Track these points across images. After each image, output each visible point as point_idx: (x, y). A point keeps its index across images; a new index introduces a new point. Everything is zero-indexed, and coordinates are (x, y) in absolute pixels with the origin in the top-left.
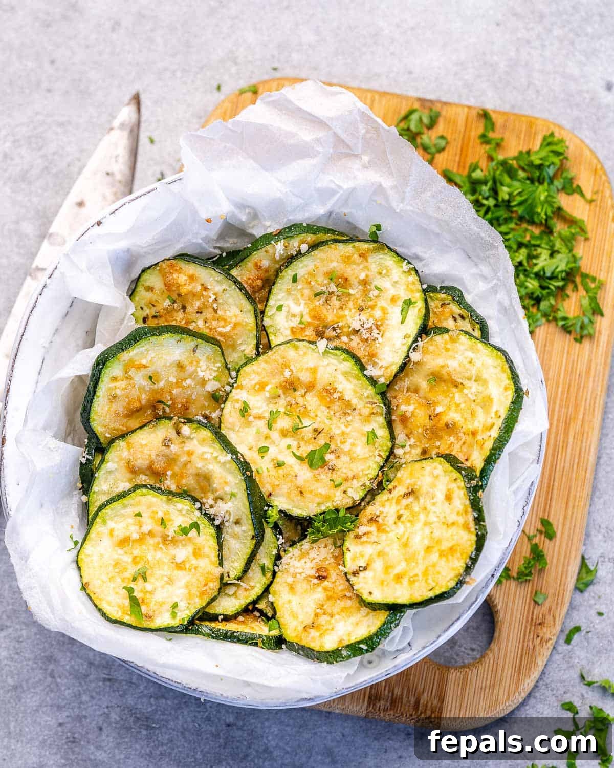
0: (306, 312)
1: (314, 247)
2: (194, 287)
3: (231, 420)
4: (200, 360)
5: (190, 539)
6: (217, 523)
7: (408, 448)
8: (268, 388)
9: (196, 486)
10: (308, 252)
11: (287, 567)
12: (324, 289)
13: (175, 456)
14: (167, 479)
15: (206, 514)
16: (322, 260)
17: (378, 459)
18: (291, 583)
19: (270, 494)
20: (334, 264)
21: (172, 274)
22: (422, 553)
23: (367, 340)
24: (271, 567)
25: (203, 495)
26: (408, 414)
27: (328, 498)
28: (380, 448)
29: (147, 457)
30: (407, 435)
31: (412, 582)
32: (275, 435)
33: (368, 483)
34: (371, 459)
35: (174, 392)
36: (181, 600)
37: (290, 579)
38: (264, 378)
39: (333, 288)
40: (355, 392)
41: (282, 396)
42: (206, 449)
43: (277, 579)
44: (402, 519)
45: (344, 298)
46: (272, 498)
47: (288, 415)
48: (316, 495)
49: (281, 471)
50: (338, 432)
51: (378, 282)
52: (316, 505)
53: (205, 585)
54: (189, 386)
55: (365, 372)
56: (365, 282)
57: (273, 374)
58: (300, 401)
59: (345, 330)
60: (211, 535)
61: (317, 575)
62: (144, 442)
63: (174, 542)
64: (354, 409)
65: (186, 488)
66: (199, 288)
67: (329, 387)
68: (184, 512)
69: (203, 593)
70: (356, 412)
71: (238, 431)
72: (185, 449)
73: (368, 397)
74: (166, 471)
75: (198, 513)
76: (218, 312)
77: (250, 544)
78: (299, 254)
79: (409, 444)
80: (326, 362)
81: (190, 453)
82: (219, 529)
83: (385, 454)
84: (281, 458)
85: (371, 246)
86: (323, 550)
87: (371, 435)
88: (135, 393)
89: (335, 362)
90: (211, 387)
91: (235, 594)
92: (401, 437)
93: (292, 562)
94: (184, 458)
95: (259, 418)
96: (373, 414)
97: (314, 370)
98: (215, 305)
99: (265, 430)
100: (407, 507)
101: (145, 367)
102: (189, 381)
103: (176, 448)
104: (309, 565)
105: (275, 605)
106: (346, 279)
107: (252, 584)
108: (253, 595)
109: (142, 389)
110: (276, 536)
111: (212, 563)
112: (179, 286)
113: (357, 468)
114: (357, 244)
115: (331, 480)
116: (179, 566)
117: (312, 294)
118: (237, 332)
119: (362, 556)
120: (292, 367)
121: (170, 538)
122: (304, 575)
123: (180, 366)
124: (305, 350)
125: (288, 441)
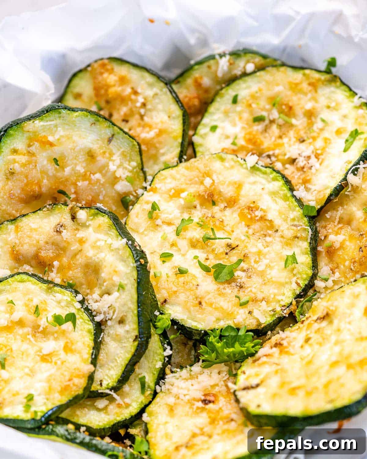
0: (241, 135)
1: (260, 68)
2: (123, 90)
3: (136, 220)
4: (114, 154)
5: (64, 332)
6: (98, 319)
7: (330, 283)
8: (183, 195)
9: (83, 281)
10: (254, 72)
11: (170, 387)
12: (264, 114)
13: (65, 244)
14: (52, 271)
15: (87, 310)
16: (268, 83)
17: (294, 286)
18: (172, 404)
19: (165, 301)
20: (279, 88)
21: (102, 74)
22: (326, 368)
23: (303, 168)
24: (152, 385)
25: (88, 291)
26: (337, 245)
27: (230, 315)
28: (299, 276)
29: (35, 242)
30: (332, 270)
31: (309, 394)
32: (183, 244)
33: (278, 309)
34: (287, 286)
35: (79, 184)
36: (39, 395)
37: (171, 400)
38: (182, 184)
39: (275, 114)
40: (280, 213)
41: (198, 207)
42: (101, 236)
43: (157, 399)
44: (310, 342)
45: (286, 126)
46: (167, 306)
47: (201, 226)
48: (216, 309)
49: (182, 279)
50: (254, 250)
51: (325, 115)
52: (215, 319)
53: (70, 380)
54: (98, 180)
55: (295, 193)
56: (310, 115)
57: (191, 182)
58: (218, 215)
59: (280, 157)
60: (89, 331)
61: (203, 398)
62: (33, 226)
63: (45, 333)
64: (277, 231)
65: (71, 282)
66: (128, 90)
67: (252, 205)
68: (63, 304)
69: (65, 389)
70: (279, 233)
71: (142, 233)
72: (78, 236)
73: (294, 220)
74: (53, 262)
75: (79, 306)
76: (146, 118)
77: (130, 347)
78: (245, 74)
79: (332, 279)
80: (252, 179)
81: (81, 241)
82: (99, 327)
83: (303, 284)
84: (184, 266)
85: (324, 77)
86: (215, 376)
87: (290, 259)
88: (35, 174)
89: (264, 181)
90: (122, 187)
91: (106, 408)
92: (324, 269)
93: (177, 383)
94: (75, 247)
95: (169, 224)
96: (296, 237)
97: (239, 186)
98: (142, 111)
99: (172, 237)
100: (318, 331)
101: (51, 144)
102: (98, 176)
103: (69, 234)
104: (196, 386)
105: (148, 426)
106: (291, 108)
107: (127, 400)
108: (126, 414)
109: (44, 172)
110: (163, 346)
111: (84, 361)
112: (108, 87)
113: (270, 291)
114: (307, 72)
115: (236, 297)
116: (45, 358)
117: (251, 118)
118: (160, 139)
119: (257, 375)
120: (215, 177)
121: (41, 329)
122: (187, 397)
123: (91, 156)
124: (232, 163)
125: (197, 252)
